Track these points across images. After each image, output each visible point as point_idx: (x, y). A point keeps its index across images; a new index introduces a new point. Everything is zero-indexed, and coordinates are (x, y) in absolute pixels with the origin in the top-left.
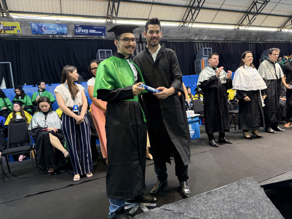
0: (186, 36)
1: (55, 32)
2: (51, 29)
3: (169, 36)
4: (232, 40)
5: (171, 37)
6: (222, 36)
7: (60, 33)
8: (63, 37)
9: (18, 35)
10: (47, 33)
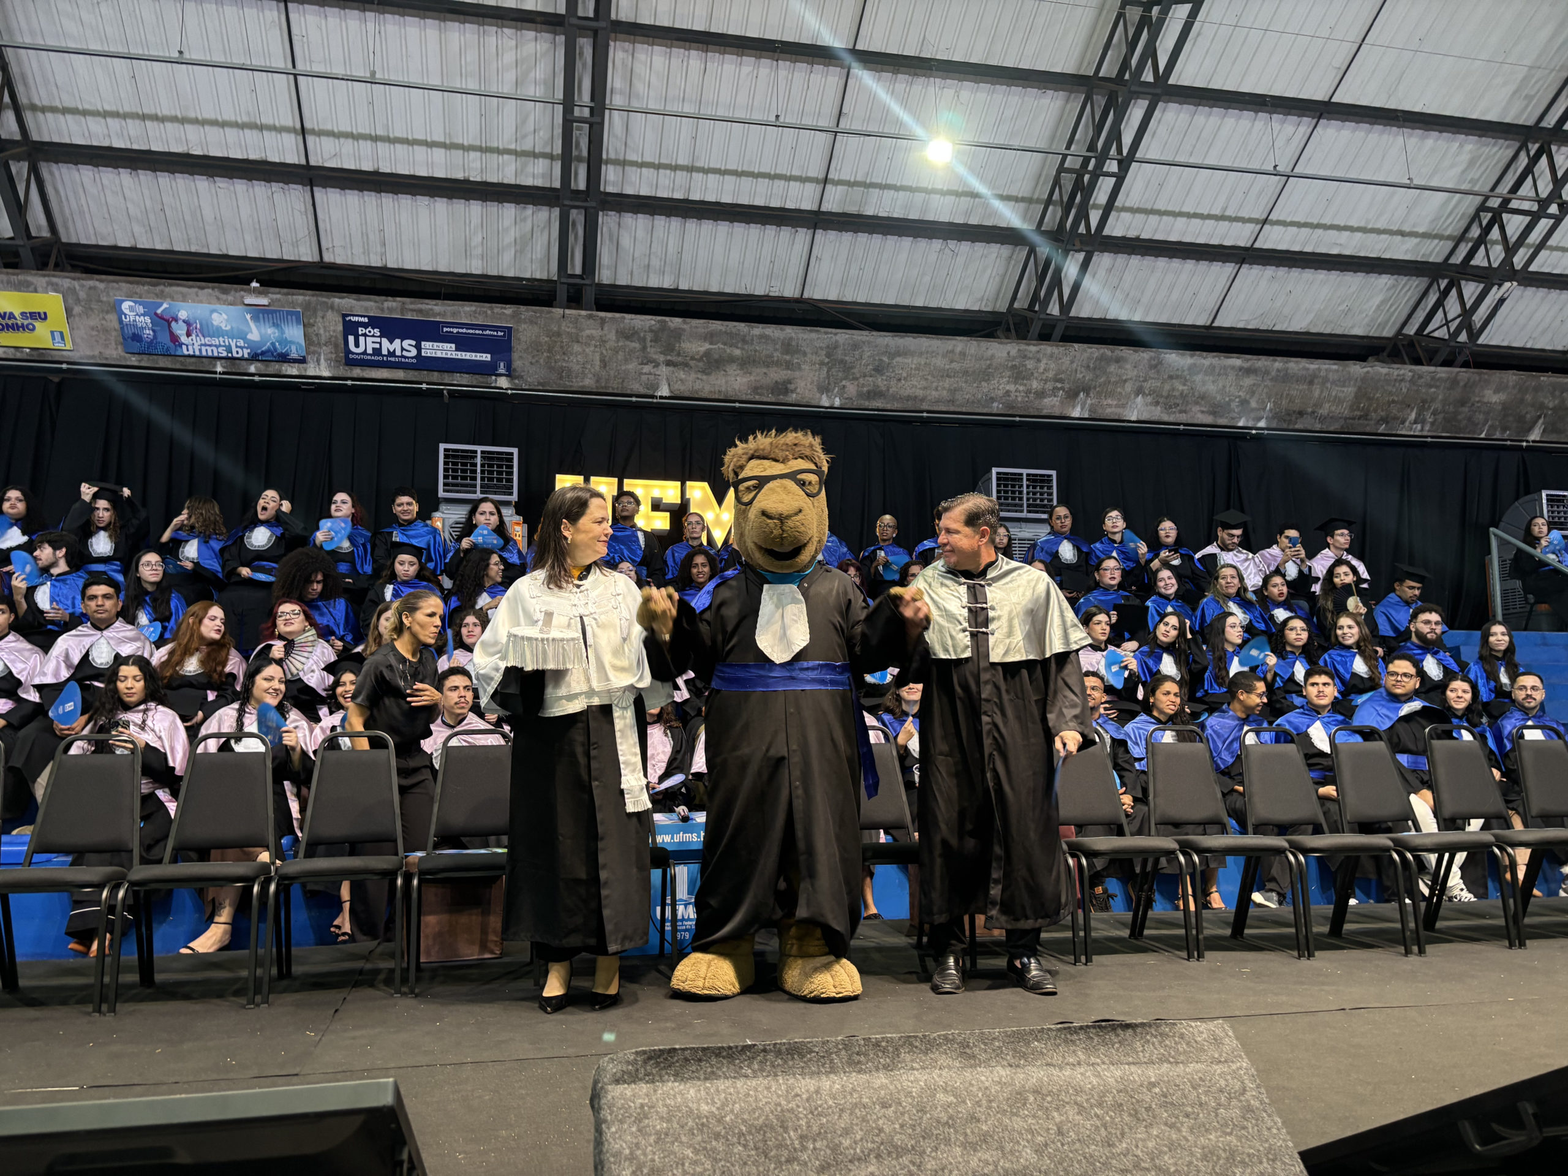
0: (1008, 393)
1: (240, 347)
2: (218, 332)
3: (891, 391)
4: (1332, 429)
5: (908, 398)
6: (1253, 404)
7: (268, 351)
8: (284, 372)
9: (57, 356)
10: (200, 350)
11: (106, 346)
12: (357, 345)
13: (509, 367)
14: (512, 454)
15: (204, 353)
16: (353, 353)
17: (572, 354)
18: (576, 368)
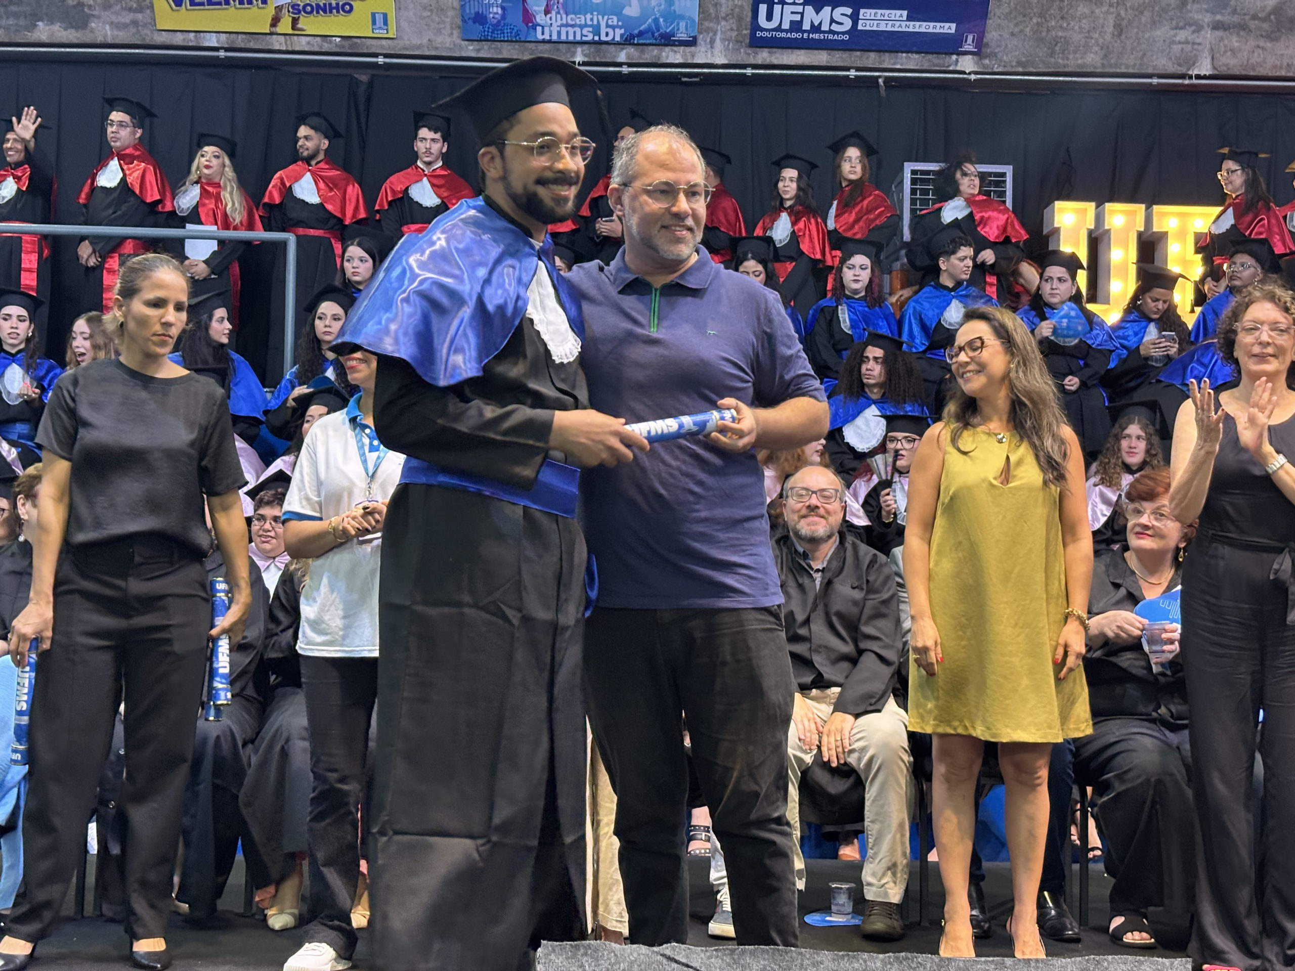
1: (613, 27)
2: (587, 7)
7: (648, 30)
8: (664, 60)
9: (375, 46)
10: (559, 33)
11: (439, 31)
12: (769, 17)
13: (980, 43)
14: (1003, 175)
15: (563, 38)
16: (762, 30)
17: (1073, 18)
18: (1077, 38)
